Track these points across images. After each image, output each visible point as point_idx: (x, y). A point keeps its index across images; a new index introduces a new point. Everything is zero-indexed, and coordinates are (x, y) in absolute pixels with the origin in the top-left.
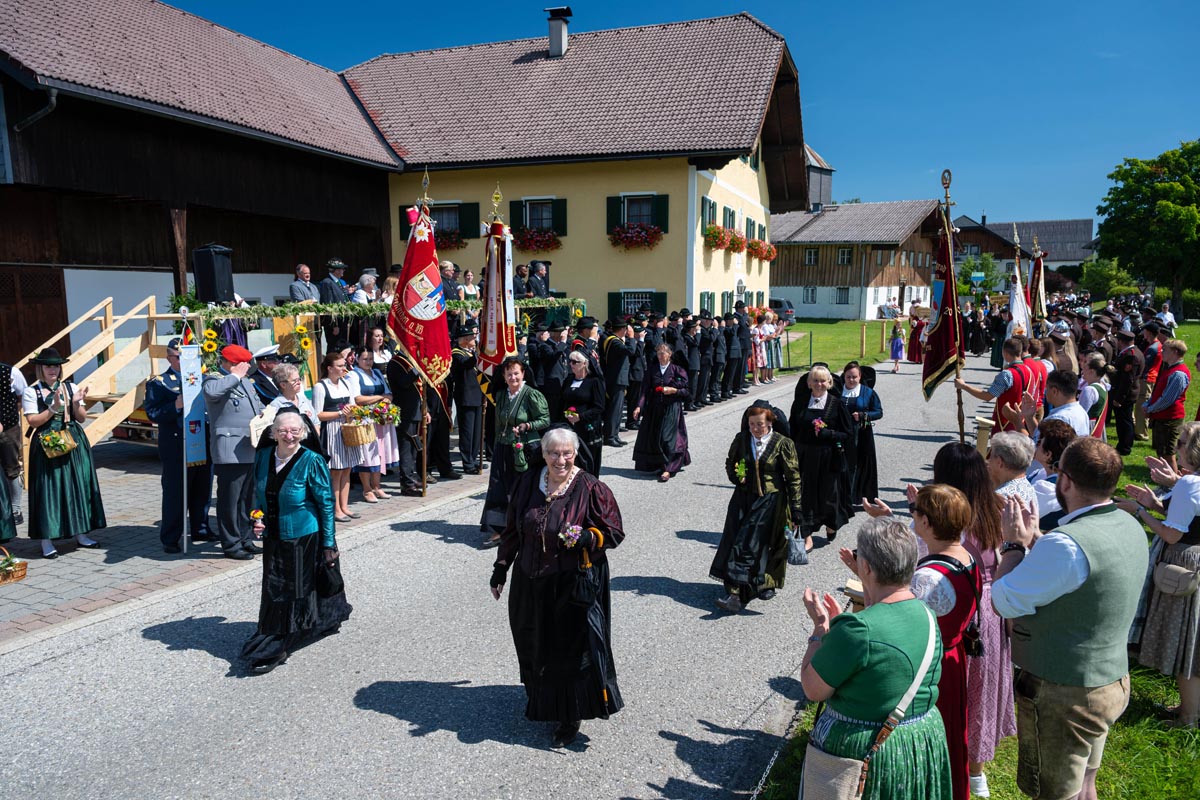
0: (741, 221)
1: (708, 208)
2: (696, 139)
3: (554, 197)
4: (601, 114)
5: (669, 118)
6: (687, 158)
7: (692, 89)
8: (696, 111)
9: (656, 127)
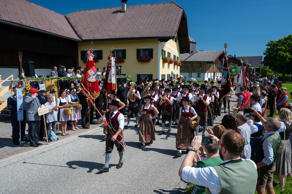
0: (172, 56)
1: (163, 52)
2: (160, 34)
3: (122, 49)
4: (135, 27)
5: (153, 28)
6: (158, 39)
7: (159, 21)
8: (160, 27)
9: (150, 31)
